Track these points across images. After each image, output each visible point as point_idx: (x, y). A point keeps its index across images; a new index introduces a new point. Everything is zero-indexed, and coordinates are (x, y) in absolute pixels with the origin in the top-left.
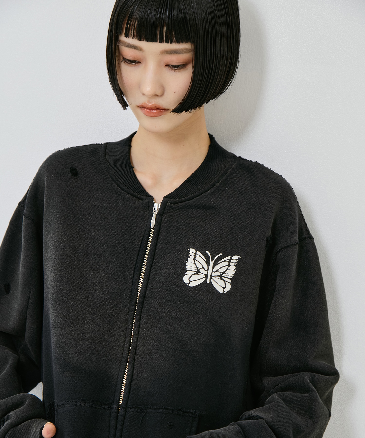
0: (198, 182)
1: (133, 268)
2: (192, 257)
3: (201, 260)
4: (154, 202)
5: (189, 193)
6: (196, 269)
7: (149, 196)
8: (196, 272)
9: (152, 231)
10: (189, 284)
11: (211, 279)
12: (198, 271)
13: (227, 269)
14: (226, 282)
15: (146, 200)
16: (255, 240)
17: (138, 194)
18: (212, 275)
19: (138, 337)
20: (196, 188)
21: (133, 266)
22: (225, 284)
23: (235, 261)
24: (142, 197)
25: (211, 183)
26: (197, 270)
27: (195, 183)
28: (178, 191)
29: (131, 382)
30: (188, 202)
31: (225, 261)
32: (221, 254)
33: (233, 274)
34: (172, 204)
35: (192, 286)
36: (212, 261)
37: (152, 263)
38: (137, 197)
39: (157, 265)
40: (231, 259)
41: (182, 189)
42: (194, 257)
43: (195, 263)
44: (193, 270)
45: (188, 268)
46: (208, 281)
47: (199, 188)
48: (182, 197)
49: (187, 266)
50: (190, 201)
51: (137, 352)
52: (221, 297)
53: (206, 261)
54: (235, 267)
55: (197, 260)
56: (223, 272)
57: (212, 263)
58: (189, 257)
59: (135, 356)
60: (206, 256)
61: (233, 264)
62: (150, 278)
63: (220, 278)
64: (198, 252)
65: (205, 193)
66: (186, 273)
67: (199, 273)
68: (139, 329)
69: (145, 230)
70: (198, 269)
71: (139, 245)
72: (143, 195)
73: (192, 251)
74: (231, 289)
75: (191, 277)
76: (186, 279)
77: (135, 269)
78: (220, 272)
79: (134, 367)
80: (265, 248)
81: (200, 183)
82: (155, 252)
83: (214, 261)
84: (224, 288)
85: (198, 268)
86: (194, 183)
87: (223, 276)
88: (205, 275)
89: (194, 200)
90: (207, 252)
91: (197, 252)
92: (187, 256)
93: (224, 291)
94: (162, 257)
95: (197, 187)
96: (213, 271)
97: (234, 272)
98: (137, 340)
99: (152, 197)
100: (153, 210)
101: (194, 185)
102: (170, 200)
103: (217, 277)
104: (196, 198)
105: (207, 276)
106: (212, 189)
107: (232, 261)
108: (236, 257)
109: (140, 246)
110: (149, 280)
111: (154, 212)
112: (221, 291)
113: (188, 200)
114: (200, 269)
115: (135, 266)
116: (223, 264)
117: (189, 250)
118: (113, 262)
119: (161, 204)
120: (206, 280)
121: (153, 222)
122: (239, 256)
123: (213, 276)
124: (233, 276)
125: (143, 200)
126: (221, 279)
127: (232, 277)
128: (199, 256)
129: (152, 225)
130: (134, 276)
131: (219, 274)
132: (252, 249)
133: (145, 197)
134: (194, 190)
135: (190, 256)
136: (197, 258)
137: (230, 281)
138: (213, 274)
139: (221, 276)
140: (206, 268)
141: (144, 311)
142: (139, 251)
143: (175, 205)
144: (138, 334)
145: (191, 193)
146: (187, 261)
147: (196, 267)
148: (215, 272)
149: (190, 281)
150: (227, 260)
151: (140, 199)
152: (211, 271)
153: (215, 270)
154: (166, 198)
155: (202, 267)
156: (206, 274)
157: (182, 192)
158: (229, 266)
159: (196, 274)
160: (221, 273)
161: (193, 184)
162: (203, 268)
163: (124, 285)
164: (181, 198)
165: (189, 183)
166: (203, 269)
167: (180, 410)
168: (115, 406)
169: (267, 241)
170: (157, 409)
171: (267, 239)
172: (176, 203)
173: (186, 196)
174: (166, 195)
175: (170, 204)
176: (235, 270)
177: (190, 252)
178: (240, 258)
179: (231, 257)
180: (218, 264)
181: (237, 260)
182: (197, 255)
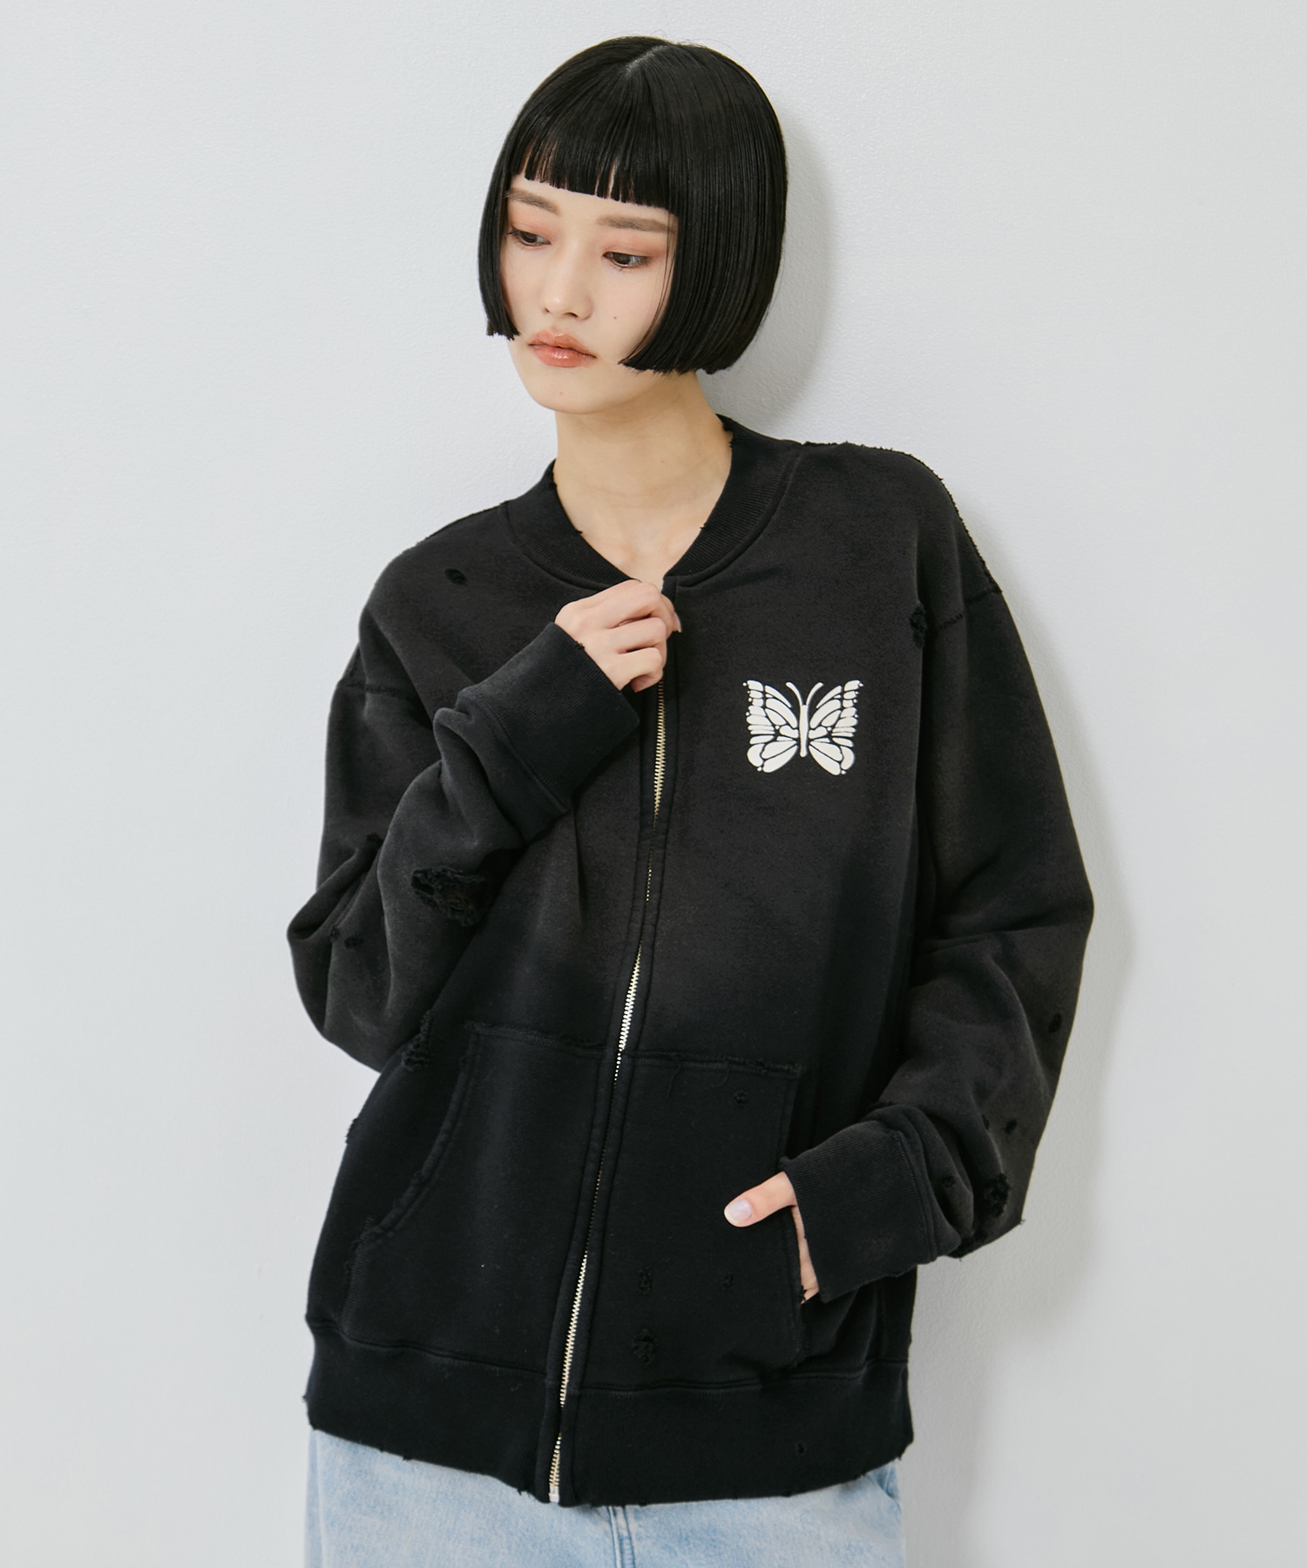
2: (758, 703)
3: (779, 706)
5: (719, 554)
6: (772, 728)
8: (772, 737)
10: (762, 766)
11: (810, 747)
12: (777, 734)
13: (839, 718)
14: (841, 747)
18: (811, 737)
19: (660, 898)
20: (730, 538)
22: (841, 752)
23: (853, 695)
25: (760, 519)
26: (775, 730)
29: (646, 1000)
31: (833, 699)
32: (820, 685)
33: (853, 727)
34: (686, 586)
35: (770, 771)
36: (804, 703)
40: (843, 693)
41: (701, 549)
42: (761, 702)
43: (767, 717)
44: (765, 733)
45: (753, 729)
46: (803, 754)
47: (737, 536)
48: (704, 566)
49: (751, 725)
50: (724, 572)
51: (658, 931)
52: (837, 785)
53: (790, 706)
54: (854, 710)
55: (770, 709)
56: (833, 727)
57: (804, 709)
58: (751, 704)
59: (654, 941)
60: (789, 695)
61: (850, 703)
63: (827, 740)
64: (769, 689)
65: (753, 545)
66: (753, 741)
67: (779, 738)
68: (662, 880)
70: (777, 727)
73: (755, 686)
74: (855, 761)
75: (763, 750)
76: (753, 756)
78: (825, 727)
79: (652, 964)
81: (736, 525)
83: (809, 705)
84: (840, 762)
85: (776, 725)
86: (723, 531)
87: (833, 735)
88: (794, 739)
89: (732, 567)
90: (790, 685)
91: (767, 687)
92: (745, 702)
95: (732, 536)
96: (810, 729)
97: (855, 722)
98: (659, 904)
102: (679, 578)
103: (820, 740)
105: (798, 740)
106: (766, 530)
107: (846, 696)
108: (854, 685)
112: (834, 770)
113: (720, 571)
114: (781, 726)
116: (828, 707)
117: (748, 686)
120: (799, 751)
122: (859, 682)
123: (813, 740)
124: (853, 730)
126: (833, 743)
127: (853, 734)
128: (774, 698)
131: (825, 733)
134: (726, 544)
135: (753, 701)
136: (770, 703)
137: (850, 744)
138: (813, 735)
140: (794, 723)
143: (695, 588)
144: (661, 891)
146: (747, 714)
147: (770, 724)
148: (814, 729)
149: (765, 760)
150: (835, 695)
152: (807, 729)
153: (814, 723)
154: (671, 576)
155: (785, 723)
156: (796, 736)
157: (702, 556)
158: (842, 708)
159: (774, 740)
160: (829, 729)
161: (720, 532)
162: (788, 724)
164: (702, 569)
165: (712, 532)
166: (788, 727)
167: (761, 1064)
168: (609, 1051)
169: (914, 625)
170: (710, 1062)
171: (911, 621)
172: (696, 583)
173: (713, 563)
174: (668, 571)
175: (681, 587)
176: (856, 716)
177: (750, 690)
178: (861, 685)
179: (843, 686)
180: (817, 709)
181: (855, 691)
182: (767, 696)
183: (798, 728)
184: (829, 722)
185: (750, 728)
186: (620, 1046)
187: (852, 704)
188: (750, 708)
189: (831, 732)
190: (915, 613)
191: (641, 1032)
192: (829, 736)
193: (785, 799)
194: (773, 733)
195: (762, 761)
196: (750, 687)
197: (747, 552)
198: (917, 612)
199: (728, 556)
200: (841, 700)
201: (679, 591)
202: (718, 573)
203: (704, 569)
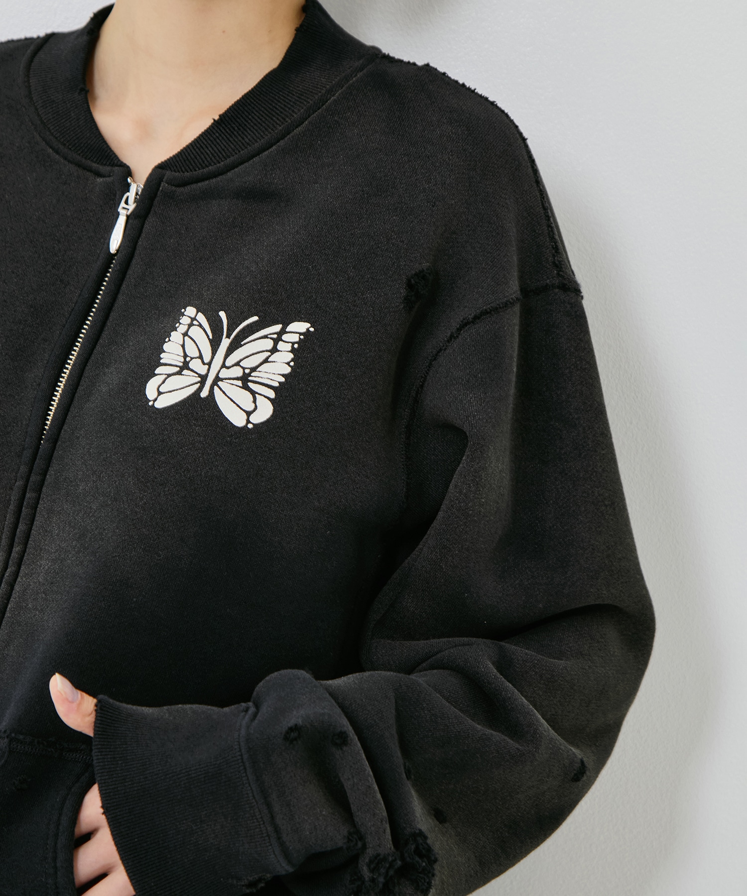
0: (245, 125)
1: (45, 362)
4: (130, 180)
5: (221, 156)
6: (182, 360)
7: (119, 163)
8: (178, 369)
10: (155, 400)
11: (216, 387)
12: (185, 366)
13: (266, 361)
14: (257, 395)
15: (109, 176)
16: (367, 281)
18: (221, 376)
20: (240, 141)
21: (47, 355)
22: (255, 401)
23: (295, 338)
24: (102, 168)
26: (185, 363)
27: (239, 129)
28: (191, 151)
30: (214, 180)
31: (266, 337)
32: (255, 318)
33: (283, 375)
34: (174, 185)
35: (161, 408)
36: (228, 336)
38: (91, 170)
39: (103, 354)
40: (283, 332)
41: (204, 144)
42: (185, 328)
43: (183, 346)
44: (173, 364)
45: (165, 358)
46: (204, 394)
47: (247, 140)
48: (200, 166)
49: (164, 352)
50: (217, 179)
52: (235, 439)
53: (211, 337)
54: (291, 356)
55: (189, 337)
56: (254, 369)
57: (225, 343)
58: (176, 329)
60: (216, 325)
61: (289, 347)
62: (79, 387)
63: (240, 383)
64: (201, 316)
65: (261, 155)
67: (185, 372)
68: (30, 530)
70: (188, 359)
71: (75, 300)
72: (104, 163)
73: (190, 311)
74: (272, 416)
75: (164, 382)
76: (152, 388)
78: (244, 369)
80: (404, 307)
81: (252, 129)
82: (107, 316)
83: (233, 339)
84: (249, 414)
85: (188, 356)
86: (236, 128)
87: (250, 378)
88: (200, 376)
89: (230, 174)
90: (222, 314)
92: (171, 328)
93: (248, 421)
95: (243, 139)
96: (224, 366)
97: (288, 370)
99: (128, 167)
100: (123, 204)
101: (235, 133)
102: (168, 174)
103: (231, 381)
104: (236, 169)
105: (203, 378)
106: (282, 143)
107: (285, 338)
108: (301, 327)
109: (77, 302)
110: (77, 394)
111: (124, 208)
113: (215, 176)
114: (192, 358)
116: (256, 345)
117: (185, 311)
119: (144, 186)
120: (200, 389)
121: (117, 237)
122: (308, 325)
123: (222, 380)
124: (283, 380)
125: (105, 177)
126: (245, 387)
127: (279, 383)
128: (200, 326)
129: (115, 247)
131: (240, 374)
132: (354, 306)
133: (108, 168)
134: (233, 146)
135: (179, 327)
136: (193, 330)
137: (272, 394)
138: (224, 374)
139: (245, 380)
140: (207, 356)
141: (49, 479)
143: (182, 189)
144: (26, 544)
145: (224, 154)
146: (167, 340)
147: (183, 354)
148: (228, 368)
149: (159, 394)
150: (270, 334)
151: (99, 174)
152: (220, 366)
154: (161, 170)
155: (198, 355)
156: (203, 372)
157: (202, 153)
158: (274, 350)
159: (179, 373)
160: (247, 371)
161: (232, 130)
162: (201, 357)
165: (223, 128)
166: (199, 361)
169: (410, 286)
171: (409, 281)
172: (184, 184)
173: (210, 164)
174: (160, 162)
175: (167, 185)
176: (292, 364)
178: (312, 329)
179: (286, 325)
180: (242, 346)
181: (300, 334)
182: (195, 323)
183: (209, 364)
185: (162, 355)
187: (290, 349)
189: (249, 375)
190: (416, 274)
192: (243, 378)
194: (182, 364)
195: (156, 395)
197: (251, 162)
201: (162, 189)
202: (212, 178)
203: (199, 169)
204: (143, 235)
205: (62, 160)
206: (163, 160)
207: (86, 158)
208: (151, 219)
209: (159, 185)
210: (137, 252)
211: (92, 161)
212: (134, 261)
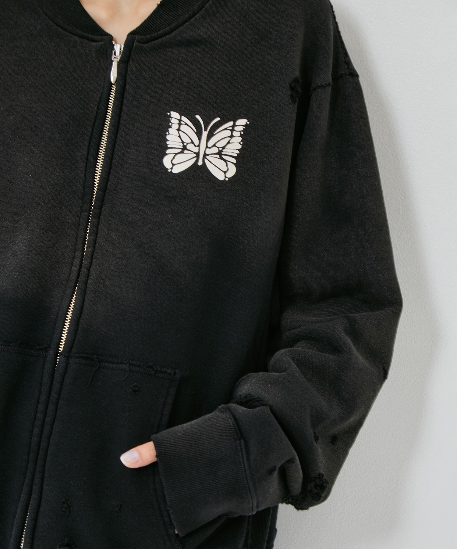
0: (177, 5)
1: (87, 146)
2: (175, 126)
3: (189, 130)
4: (114, 42)
5: (166, 24)
6: (182, 145)
7: (106, 34)
8: (181, 150)
9: (114, 88)
10: (172, 169)
11: (206, 160)
12: (184, 148)
13: (229, 143)
14: (228, 162)
15: (101, 41)
17: (89, 33)
18: (207, 153)
19: (94, 251)
20: (176, 14)
21: (87, 142)
22: (227, 166)
23: (241, 128)
24: (95, 37)
25: (197, 4)
26: (184, 146)
27: (174, 8)
28: (148, 23)
31: (226, 129)
32: (218, 119)
33: (238, 150)
34: (141, 43)
35: (176, 173)
36: (206, 130)
37: (116, 137)
38: (88, 39)
39: (123, 141)
40: (234, 126)
41: (155, 18)
42: (177, 126)
43: (180, 137)
44: (177, 147)
45: (170, 144)
46: (200, 163)
47: (180, 14)
48: (155, 31)
49: (168, 141)
50: (168, 36)
51: (91, 273)
52: (221, 187)
53: (196, 131)
54: (241, 139)
55: (182, 131)
56: (223, 148)
57: (205, 134)
58: (170, 127)
59: (88, 280)
60: (196, 124)
61: (238, 134)
62: (113, 160)
63: (218, 156)
64: (184, 118)
65: (190, 21)
66: (168, 151)
67: (185, 151)
68: (96, 239)
69: (104, 87)
70: (185, 144)
71: (95, 111)
72: (96, 34)
73: (175, 115)
74: (236, 173)
75: (174, 158)
76: (167, 162)
77: (89, 146)
78: (219, 148)
79: (85, 295)
80: (291, 101)
81: (181, 6)
82: (119, 120)
83: (209, 131)
84: (225, 172)
85: (185, 142)
86: (172, 7)
87: (223, 153)
88: (195, 153)
89: (173, 34)
90: (198, 117)
91: (182, 116)
92: (167, 126)
93: (226, 177)
94: (130, 128)
95: (177, 13)
96: (207, 147)
97: (240, 147)
98: (93, 255)
99: (111, 36)
100: (113, 56)
101: (172, 10)
102: (137, 37)
103: (213, 156)
104: (177, 30)
105: (198, 154)
106: (201, 13)
107: (236, 128)
108: (242, 122)
109: (97, 113)
110: (113, 164)
111: (114, 58)
112: (220, 177)
114: (187, 144)
115: (90, 142)
116: (222, 134)
117: (170, 115)
118: (56, 139)
119: (124, 45)
120: (197, 161)
121: (114, 74)
122: (247, 120)
123: (208, 155)
124: (238, 152)
125: (98, 42)
126: (221, 158)
127: (237, 154)
128: (186, 124)
129: (114, 80)
130: (89, 157)
131: (217, 151)
132: (266, 106)
133: (100, 37)
134: (172, 18)
135: (172, 125)
136: (183, 127)
137: (234, 161)
138: (208, 151)
139: (220, 154)
140: (196, 142)
141: (104, 212)
142: (95, 120)
143: (147, 45)
144: (94, 247)
145: (168, 23)
146: (167, 133)
147: (181, 142)
148: (209, 148)
149: (173, 165)
150: (228, 127)
151: (93, 41)
153: (210, 144)
154: (132, 36)
155: (190, 141)
156: (197, 151)
157: (155, 23)
158: (232, 136)
159: (182, 152)
160: (221, 149)
161: (169, 8)
162: (192, 142)
163: (74, 172)
164: (153, 33)
165: (164, 8)
166: (192, 145)
167: (151, 367)
168: (51, 352)
169: (292, 88)
170: (118, 363)
171: (291, 85)
172: (148, 42)
173: (161, 29)
174: (131, 31)
175: (137, 43)
176: (242, 143)
177: (171, 117)
178: (248, 123)
179: (235, 122)
180: (214, 135)
181: (243, 126)
182: (182, 122)
183: (199, 146)
184: (221, 144)
185: (168, 143)
186: (60, 349)
187: (239, 135)
188: (170, 129)
189: (222, 151)
190: (294, 81)
191: (74, 341)
192: (220, 153)
193: (183, 192)
194: (182, 147)
195: (171, 166)
196: (172, 116)
197: (185, 25)
198: (296, 80)
199: (172, 26)
200: (232, 131)
201: (135, 45)
202: (163, 36)
203: (155, 33)
204: (129, 72)
205: (69, 34)
206: (133, 30)
207: (84, 32)
208: (131, 63)
209: (133, 44)
210: (127, 82)
211: (88, 33)
212: (127, 87)
